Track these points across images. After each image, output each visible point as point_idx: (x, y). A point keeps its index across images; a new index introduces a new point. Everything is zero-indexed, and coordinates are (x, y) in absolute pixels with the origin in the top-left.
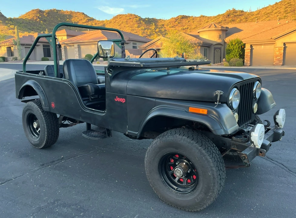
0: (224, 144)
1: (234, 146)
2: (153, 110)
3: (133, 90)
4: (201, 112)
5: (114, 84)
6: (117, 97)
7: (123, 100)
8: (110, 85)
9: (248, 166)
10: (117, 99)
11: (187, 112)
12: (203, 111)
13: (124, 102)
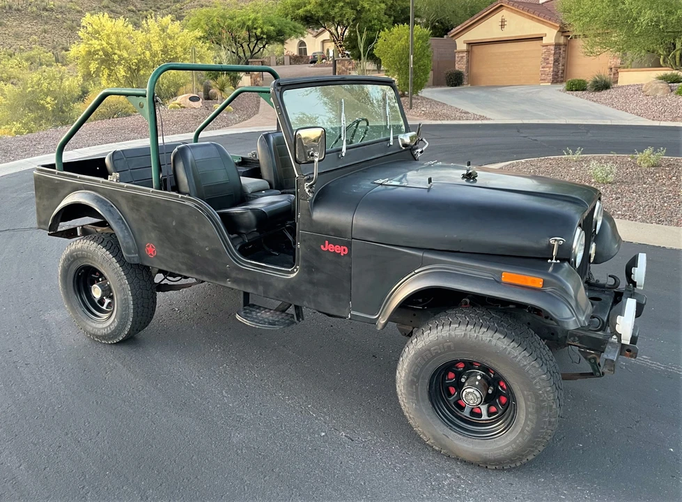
0: (553, 334)
1: (574, 339)
2: (417, 273)
3: (370, 231)
4: (530, 284)
5: (320, 215)
6: (327, 242)
7: (341, 250)
8: (310, 216)
9: (600, 376)
10: (328, 247)
11: (498, 282)
12: (533, 282)
13: (346, 253)
